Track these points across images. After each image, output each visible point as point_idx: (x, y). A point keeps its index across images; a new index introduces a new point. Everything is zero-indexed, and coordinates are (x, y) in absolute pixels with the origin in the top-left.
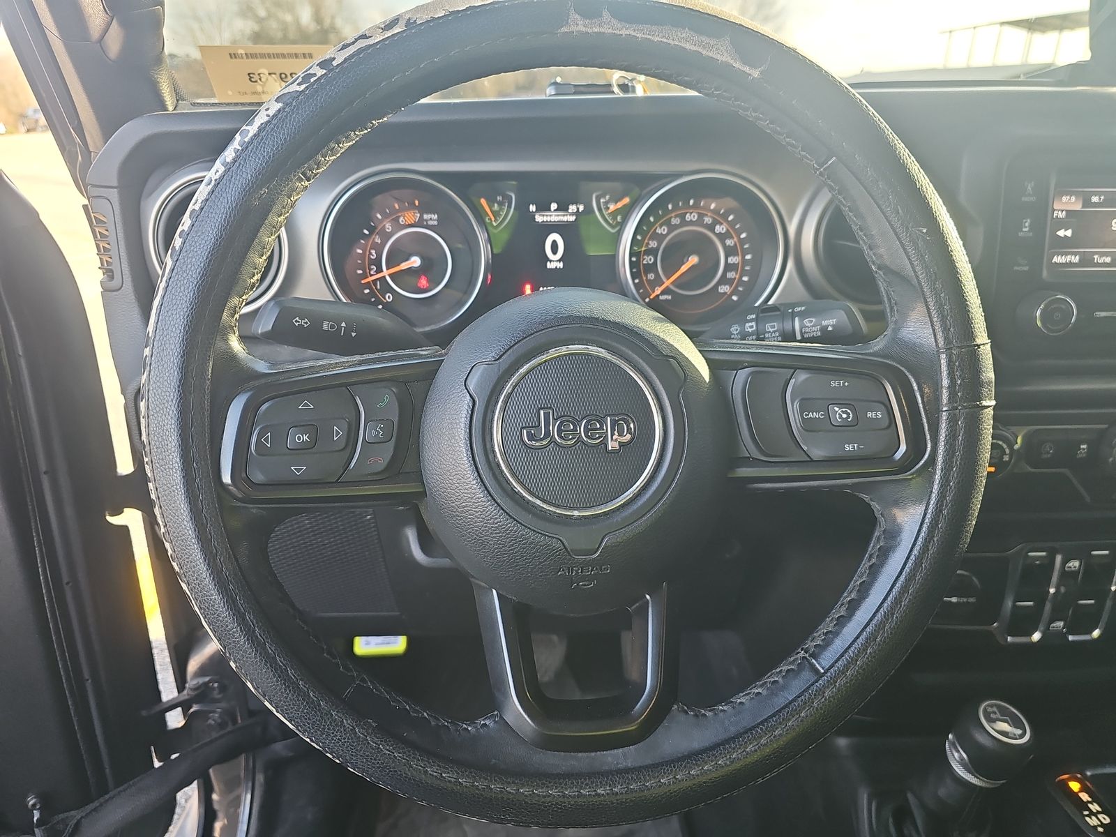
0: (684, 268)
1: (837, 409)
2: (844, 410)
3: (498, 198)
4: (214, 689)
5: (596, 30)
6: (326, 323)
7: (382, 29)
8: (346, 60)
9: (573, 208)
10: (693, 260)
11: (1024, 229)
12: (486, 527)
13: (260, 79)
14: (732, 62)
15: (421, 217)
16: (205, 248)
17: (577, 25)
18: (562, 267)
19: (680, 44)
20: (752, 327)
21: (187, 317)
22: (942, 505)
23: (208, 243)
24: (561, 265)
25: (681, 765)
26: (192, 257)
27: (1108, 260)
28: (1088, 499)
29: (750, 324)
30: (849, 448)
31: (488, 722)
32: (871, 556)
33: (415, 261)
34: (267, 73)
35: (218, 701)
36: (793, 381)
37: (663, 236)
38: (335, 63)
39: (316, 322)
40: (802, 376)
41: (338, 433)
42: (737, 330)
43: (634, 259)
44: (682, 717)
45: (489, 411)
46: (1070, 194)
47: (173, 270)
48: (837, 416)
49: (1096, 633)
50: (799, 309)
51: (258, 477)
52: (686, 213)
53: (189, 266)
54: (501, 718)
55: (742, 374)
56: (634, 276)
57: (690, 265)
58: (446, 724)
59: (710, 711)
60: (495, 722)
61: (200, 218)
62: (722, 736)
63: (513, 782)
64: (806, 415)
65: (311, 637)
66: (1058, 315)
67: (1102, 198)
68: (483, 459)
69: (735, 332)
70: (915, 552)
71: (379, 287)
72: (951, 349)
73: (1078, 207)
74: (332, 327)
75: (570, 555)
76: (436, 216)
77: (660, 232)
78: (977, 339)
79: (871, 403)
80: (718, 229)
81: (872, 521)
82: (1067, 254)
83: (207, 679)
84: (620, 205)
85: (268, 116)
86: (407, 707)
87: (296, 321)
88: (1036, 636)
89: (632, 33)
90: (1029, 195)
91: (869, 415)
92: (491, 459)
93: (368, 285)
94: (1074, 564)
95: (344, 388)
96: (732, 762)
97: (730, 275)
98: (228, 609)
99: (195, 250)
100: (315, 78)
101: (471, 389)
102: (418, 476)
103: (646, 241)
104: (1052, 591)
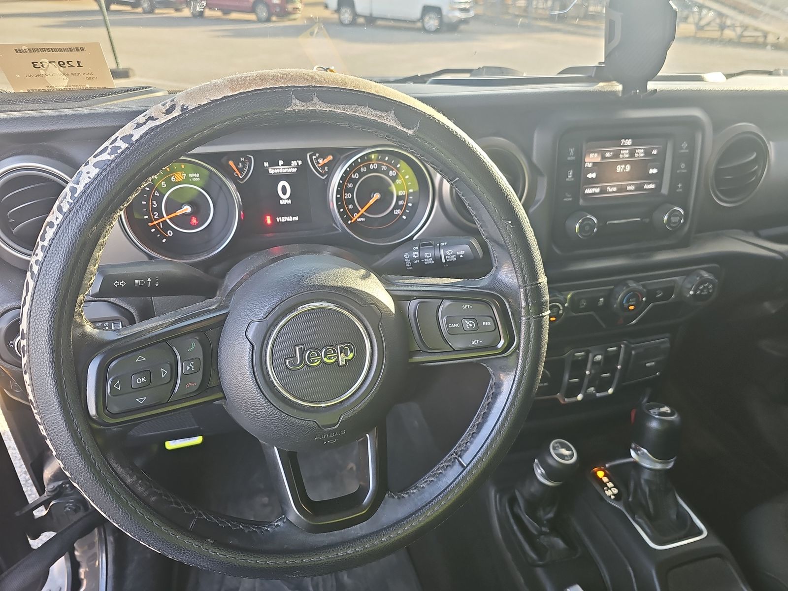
0: (371, 202)
1: (466, 322)
2: (470, 322)
3: (242, 159)
4: (67, 488)
5: (310, 109)
6: (136, 281)
7: (165, 113)
8: (142, 137)
9: (294, 163)
10: (377, 196)
11: (569, 177)
12: (268, 419)
13: (43, 66)
14: (396, 126)
15: (187, 176)
16: (57, 272)
17: (297, 106)
18: (290, 203)
19: (364, 116)
20: (416, 255)
21: (51, 319)
22: (524, 371)
23: (59, 268)
24: (289, 202)
25: (393, 529)
26: (48, 279)
27: (615, 189)
28: (604, 326)
29: (416, 253)
30: (474, 342)
31: (279, 523)
32: (488, 397)
33: (187, 209)
34: (48, 61)
35: (71, 495)
36: (442, 306)
37: (356, 180)
38: (134, 139)
39: (130, 280)
40: (447, 303)
41: (164, 372)
42: (408, 256)
43: (339, 196)
44: (391, 500)
45: (263, 350)
46: (594, 152)
47: (35, 287)
48: (467, 326)
49: (611, 391)
50: (443, 244)
51: (115, 409)
52: (370, 164)
53: (47, 285)
54: (287, 519)
55: (414, 303)
56: (339, 207)
57: (375, 200)
58: (254, 529)
59: (406, 494)
60: (284, 522)
61: (50, 252)
62: (414, 509)
63: (299, 557)
64: (450, 326)
65: (163, 497)
66: (587, 228)
67: (611, 154)
68: (263, 381)
69: (407, 258)
70: (511, 397)
71: (162, 227)
72: (526, 286)
73: (599, 160)
74: (142, 282)
75: (321, 429)
76: (198, 174)
77: (354, 177)
78: (539, 280)
79: (485, 317)
80: (391, 173)
81: (489, 376)
82: (593, 187)
83: (60, 483)
84: (326, 161)
85: (89, 178)
86: (229, 525)
87: (116, 284)
88: (580, 397)
89: (333, 110)
90: (572, 156)
91: (484, 324)
92: (268, 380)
93: (154, 227)
94: (599, 357)
95: (164, 343)
96: (420, 523)
97: (401, 203)
98: (109, 494)
99: (50, 273)
100: (121, 150)
101: (250, 338)
102: (220, 388)
103: (346, 184)
104: (588, 372)
